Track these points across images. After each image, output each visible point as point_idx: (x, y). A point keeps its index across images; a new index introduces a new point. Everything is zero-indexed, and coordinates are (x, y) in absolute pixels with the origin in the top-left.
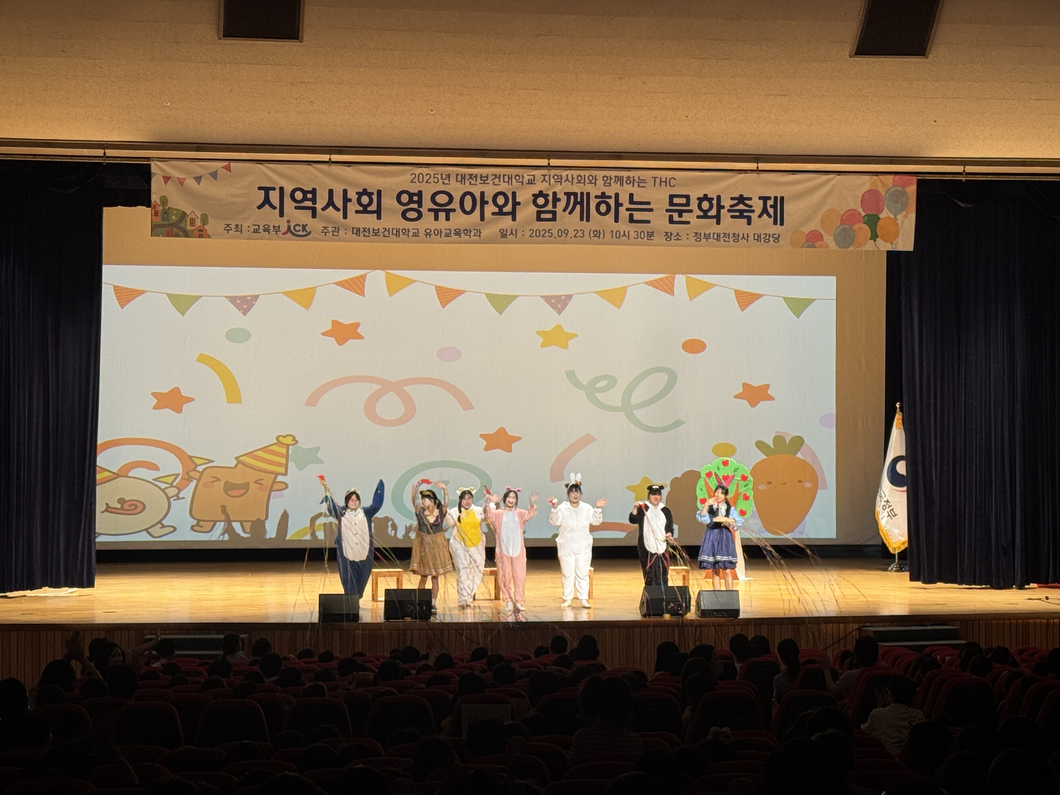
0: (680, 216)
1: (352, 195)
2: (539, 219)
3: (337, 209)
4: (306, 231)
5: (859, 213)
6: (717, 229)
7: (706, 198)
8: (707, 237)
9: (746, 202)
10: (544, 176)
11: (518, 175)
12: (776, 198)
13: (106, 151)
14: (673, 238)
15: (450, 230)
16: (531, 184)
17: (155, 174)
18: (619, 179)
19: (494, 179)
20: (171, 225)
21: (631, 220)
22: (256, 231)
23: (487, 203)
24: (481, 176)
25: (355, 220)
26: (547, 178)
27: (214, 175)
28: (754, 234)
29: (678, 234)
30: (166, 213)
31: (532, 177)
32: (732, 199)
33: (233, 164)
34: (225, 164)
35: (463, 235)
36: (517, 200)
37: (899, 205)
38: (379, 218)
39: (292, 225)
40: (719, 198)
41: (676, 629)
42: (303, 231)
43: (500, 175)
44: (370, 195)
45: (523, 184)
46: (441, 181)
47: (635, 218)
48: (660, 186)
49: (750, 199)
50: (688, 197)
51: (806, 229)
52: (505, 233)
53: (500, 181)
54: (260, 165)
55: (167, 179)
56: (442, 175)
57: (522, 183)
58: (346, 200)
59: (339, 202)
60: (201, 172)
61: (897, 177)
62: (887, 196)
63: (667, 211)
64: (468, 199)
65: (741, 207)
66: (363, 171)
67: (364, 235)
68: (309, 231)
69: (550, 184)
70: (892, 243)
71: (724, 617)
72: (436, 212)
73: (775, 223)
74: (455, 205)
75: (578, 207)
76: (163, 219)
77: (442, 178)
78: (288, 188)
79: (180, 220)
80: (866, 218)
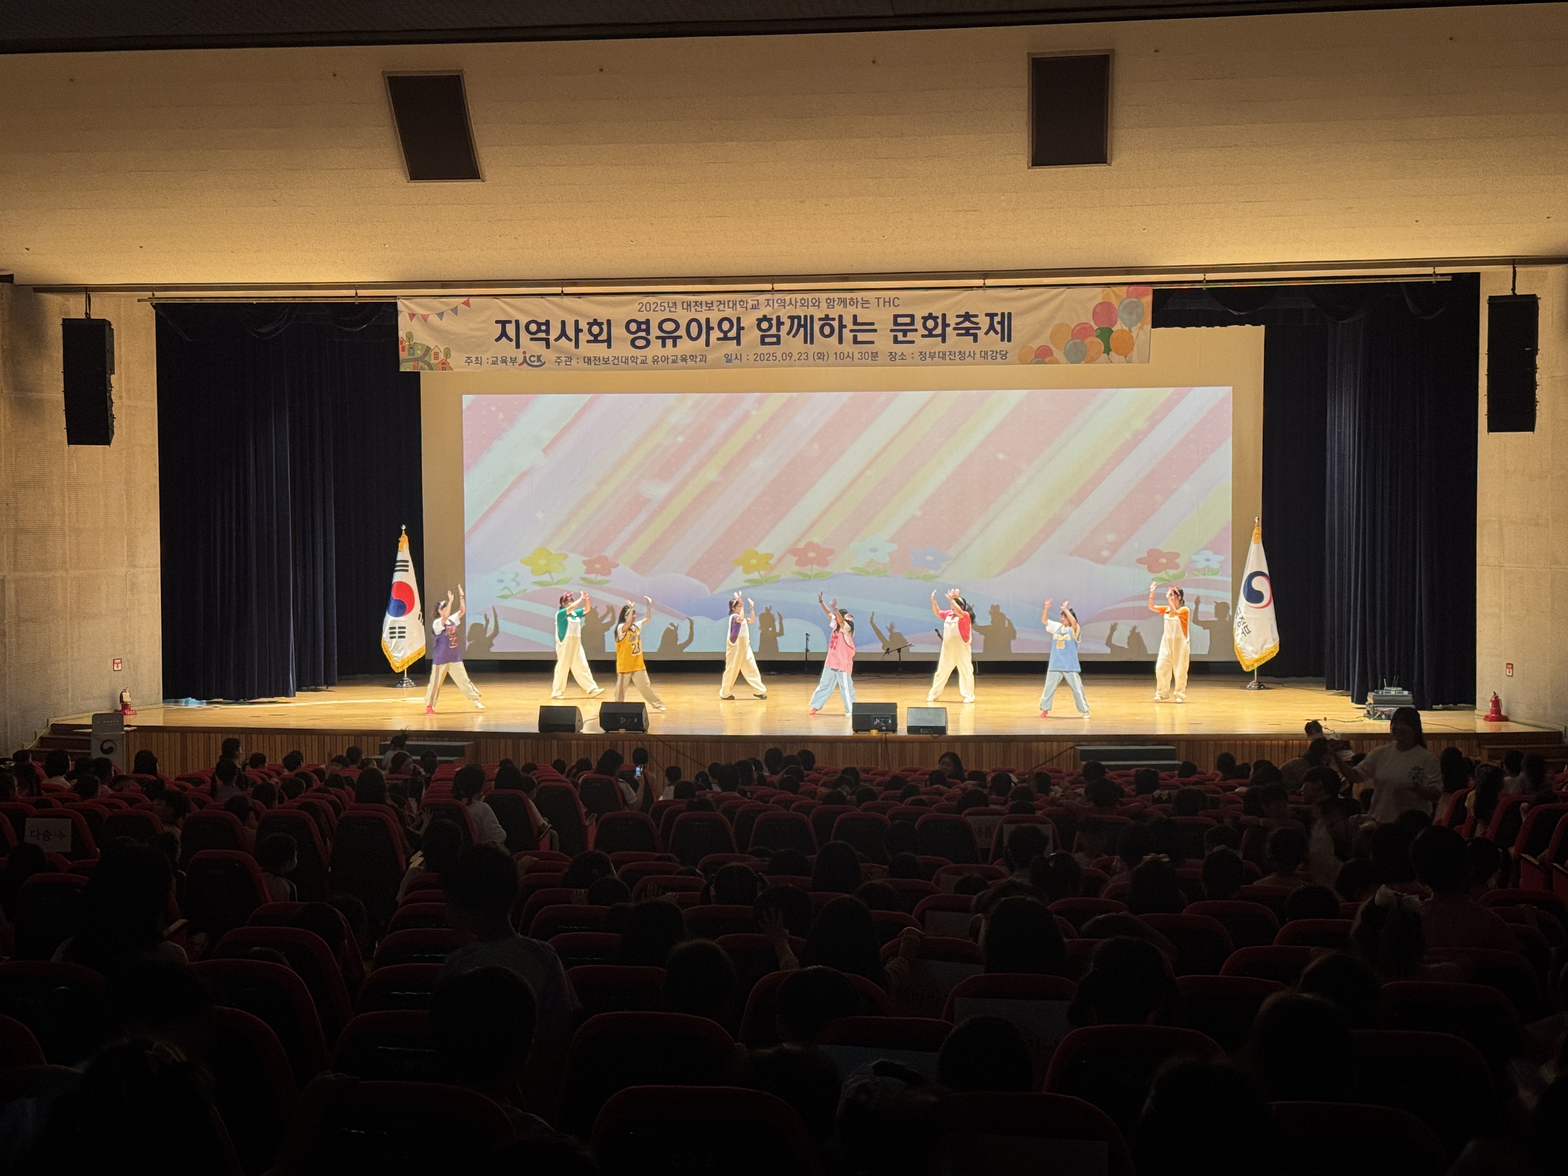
0: (905, 335)
1: (583, 325)
2: (763, 343)
3: (570, 340)
4: (541, 362)
5: (1091, 326)
6: (942, 347)
7: (930, 316)
8: (932, 356)
9: (972, 319)
10: (768, 300)
11: (742, 301)
12: (1003, 314)
13: (358, 291)
14: (897, 357)
15: (677, 356)
16: (755, 308)
17: (402, 312)
18: (843, 301)
19: (720, 304)
20: (416, 360)
21: (855, 341)
22: (494, 363)
23: (713, 328)
24: (706, 303)
25: (587, 349)
26: (771, 303)
27: (455, 310)
28: (981, 351)
29: (902, 354)
30: (411, 348)
31: (756, 302)
32: (958, 316)
33: (472, 300)
34: (464, 299)
35: (689, 361)
36: (742, 325)
37: (1134, 317)
38: (609, 346)
39: (528, 356)
40: (944, 316)
41: (880, 744)
42: (538, 362)
43: (724, 301)
44: (600, 325)
45: (747, 310)
46: (667, 309)
47: (859, 339)
48: (884, 306)
49: (976, 316)
50: (912, 317)
51: (1035, 345)
52: (730, 357)
53: (724, 307)
54: (496, 300)
55: (412, 316)
56: (668, 303)
57: (746, 308)
58: (578, 331)
59: (571, 333)
60: (443, 308)
61: (1132, 288)
62: (1121, 308)
63: (892, 331)
64: (694, 325)
65: (967, 324)
66: (593, 302)
67: (595, 364)
68: (543, 361)
69: (773, 309)
70: (1125, 357)
71: (931, 734)
72: (664, 339)
73: (1003, 339)
74: (682, 332)
75: (802, 330)
76: (409, 354)
77: (668, 307)
78: (523, 323)
79: (425, 355)
80: (1099, 331)
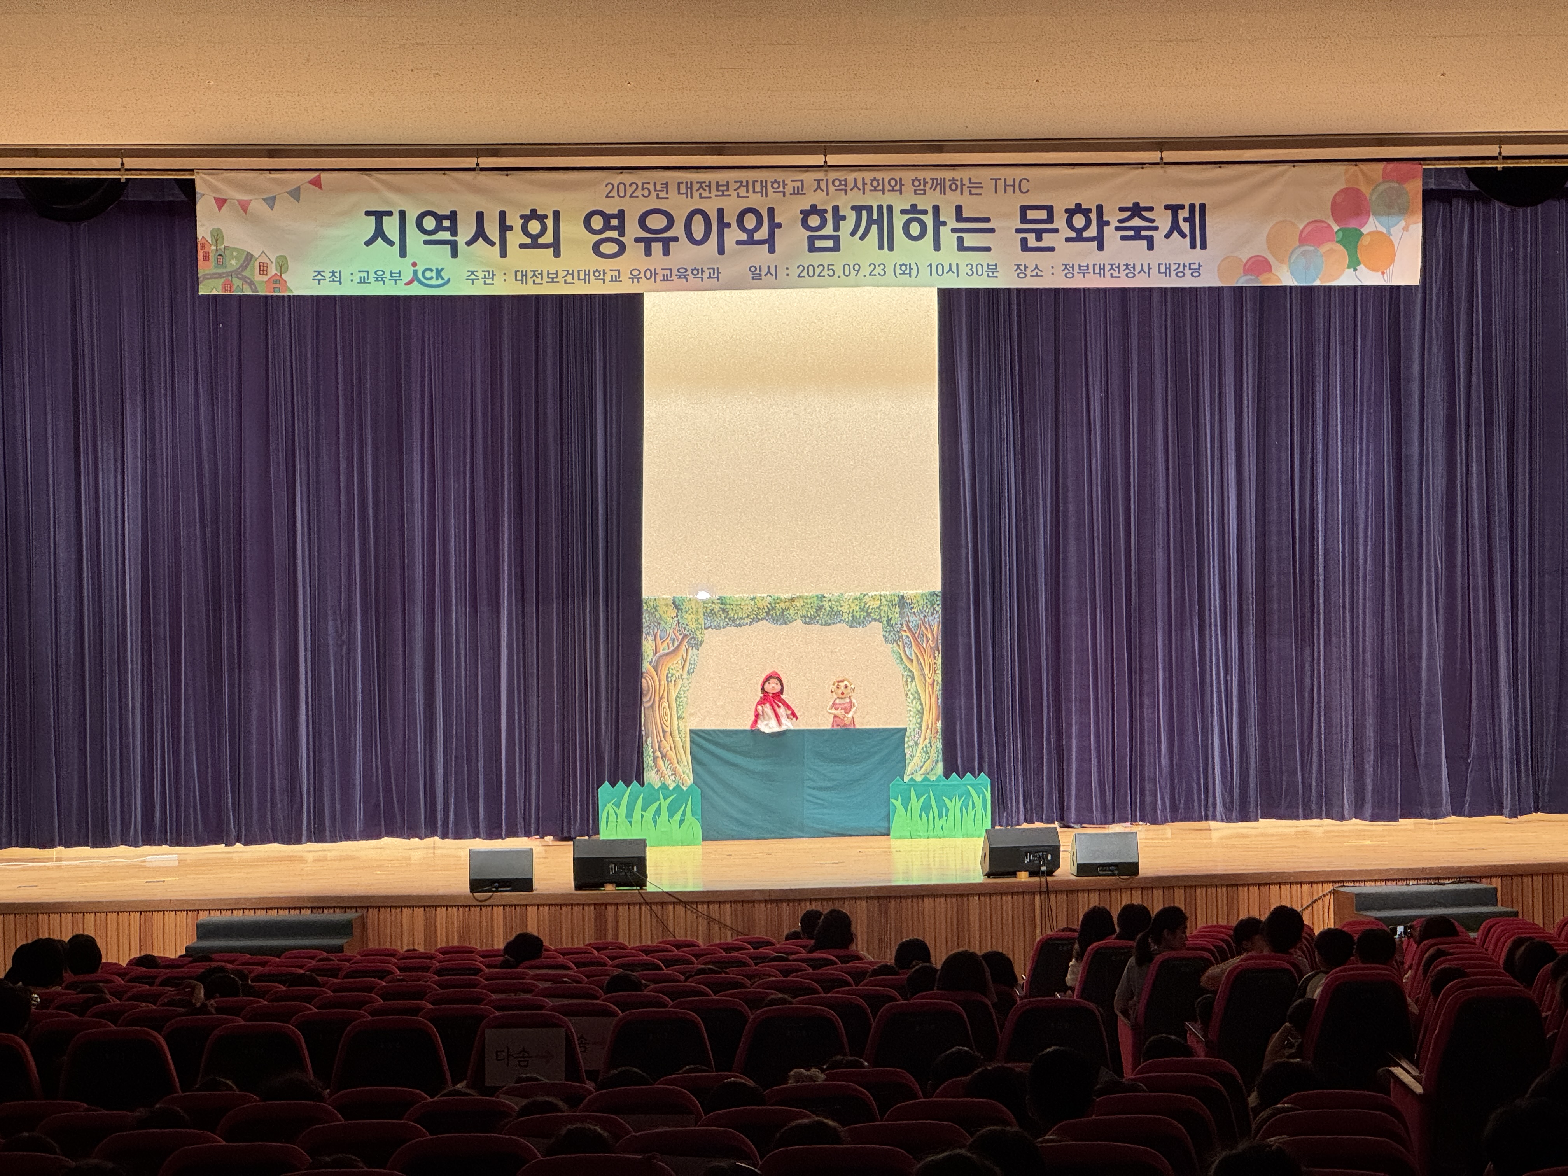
0: (1039, 238)
1: (514, 219)
2: (812, 249)
3: (491, 243)
4: (443, 279)
5: (1329, 226)
6: (1099, 256)
7: (1079, 209)
8: (1083, 271)
9: (1144, 213)
10: (819, 181)
11: (776, 181)
12: (1192, 207)
13: (125, 160)
14: (1028, 272)
15: (671, 270)
16: (798, 194)
17: (203, 195)
18: (940, 185)
19: (739, 188)
20: (230, 274)
21: (961, 246)
22: (362, 281)
23: (728, 225)
24: (718, 185)
25: (520, 258)
26: (823, 185)
27: (296, 194)
28: (1160, 265)
29: (1037, 267)
30: (220, 255)
31: (799, 184)
32: (1122, 209)
33: (324, 175)
34: (313, 175)
35: (690, 278)
36: (777, 221)
37: (1396, 210)
38: (557, 254)
39: (420, 269)
40: (1100, 208)
41: (1038, 895)
42: (437, 279)
43: (747, 182)
44: (542, 219)
45: (784, 196)
46: (654, 194)
47: (966, 244)
48: (1005, 192)
49: (1151, 209)
50: (1050, 209)
51: (1245, 255)
52: (758, 272)
53: (748, 192)
54: (366, 177)
55: (221, 202)
56: (655, 183)
57: (784, 193)
58: (505, 228)
59: (493, 231)
60: (275, 189)
61: (1391, 165)
62: (1374, 198)
63: (1018, 231)
64: (698, 221)
65: (1136, 222)
66: (530, 181)
67: (535, 283)
68: (446, 279)
69: (827, 194)
70: (1383, 273)
72: (648, 244)
73: (1193, 246)
74: (678, 230)
75: (875, 228)
76: (219, 265)
77: (655, 190)
78: (413, 212)
79: (244, 267)
80: (1340, 234)
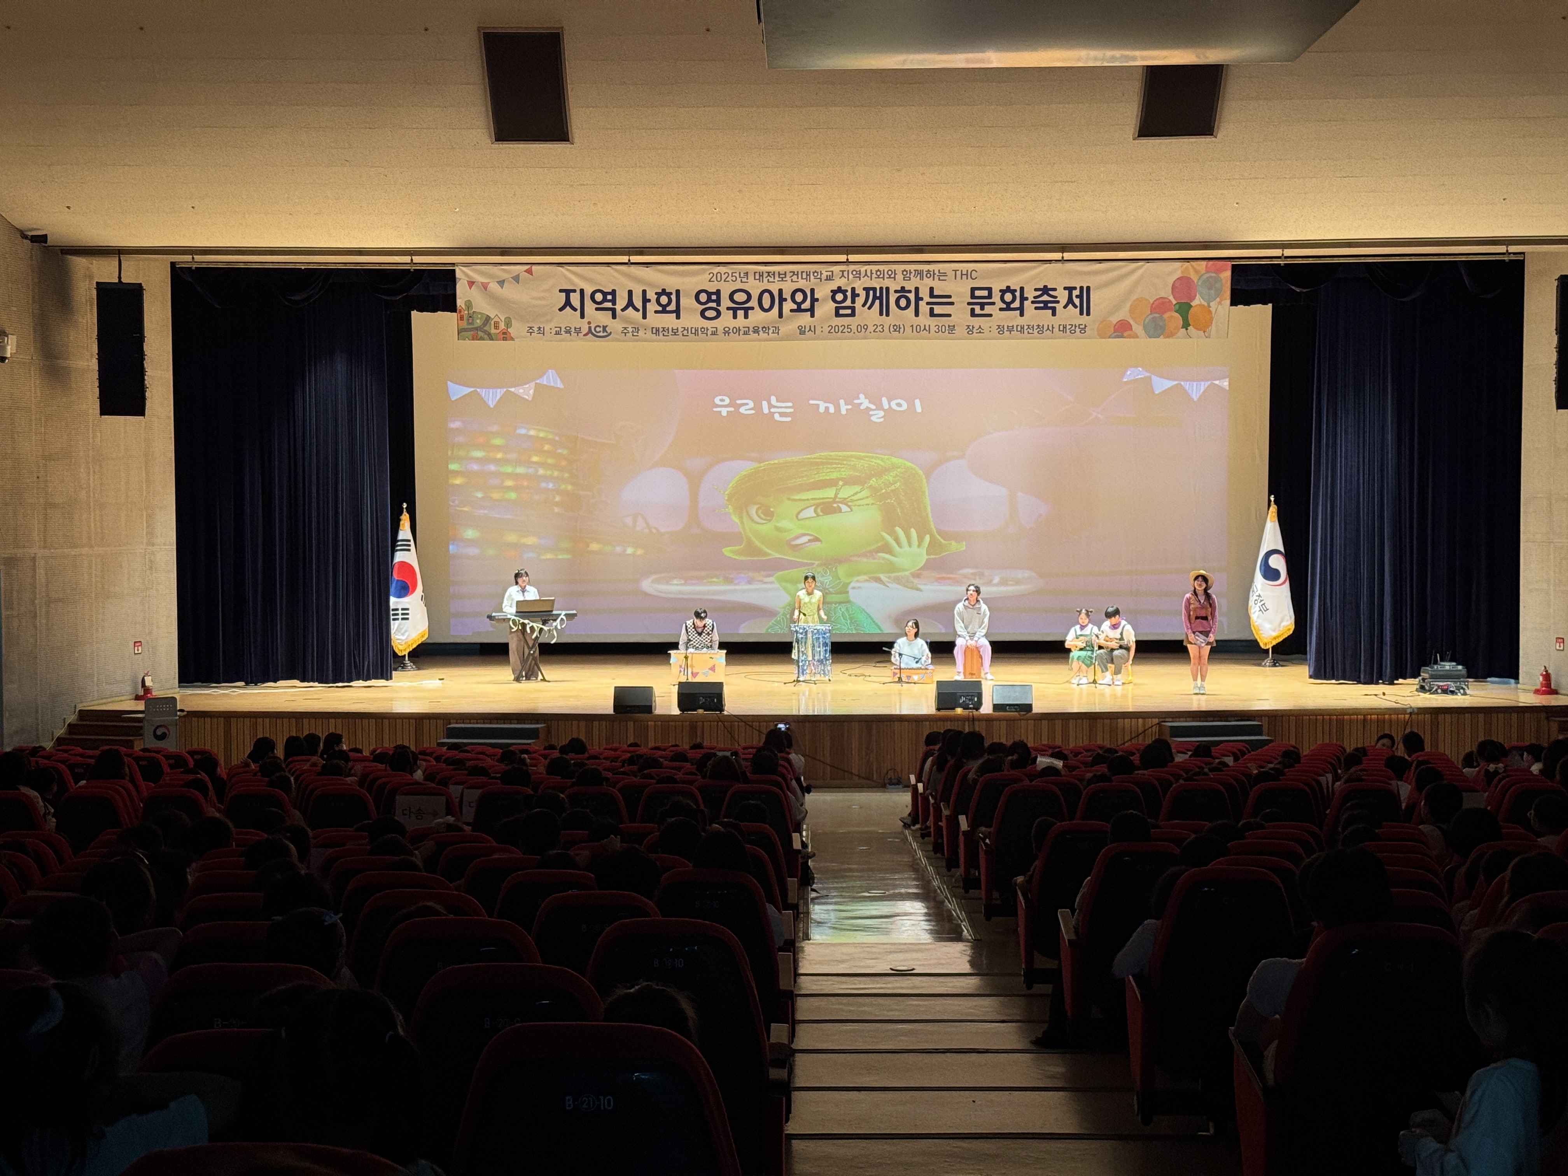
0: (982, 309)
1: (651, 295)
2: (837, 315)
3: (637, 310)
4: (607, 332)
5: (1170, 301)
6: (1020, 321)
7: (1008, 289)
8: (1010, 329)
9: (1050, 292)
10: (843, 271)
11: (816, 272)
12: (1082, 288)
13: (413, 257)
14: (975, 330)
15: (749, 328)
16: (830, 280)
17: (460, 279)
18: (920, 273)
19: (793, 275)
20: (476, 329)
21: (932, 314)
22: (557, 333)
23: (786, 300)
24: (779, 274)
25: (655, 320)
26: (845, 274)
27: (517, 279)
28: (1060, 325)
29: (980, 327)
30: (471, 317)
31: (831, 273)
32: (1036, 290)
33: (534, 268)
34: (527, 267)
35: (761, 333)
36: (816, 297)
37: (1212, 292)
38: (678, 317)
39: (593, 326)
40: (1022, 289)
41: (967, 723)
42: (603, 332)
43: (798, 272)
44: (669, 295)
45: (821, 281)
47: (935, 312)
48: (962, 278)
49: (1055, 290)
50: (990, 290)
51: (1115, 319)
52: (803, 329)
53: (798, 278)
54: (560, 268)
55: (471, 283)
56: (740, 273)
57: (821, 279)
58: (645, 301)
59: (638, 303)
60: (504, 276)
61: (1211, 263)
62: (1200, 284)
63: (969, 304)
64: (766, 296)
65: (1045, 298)
66: (661, 271)
67: (664, 335)
68: (609, 332)
69: (848, 280)
70: (1204, 332)
71: (1017, 711)
72: (735, 311)
73: (1081, 313)
74: (754, 303)
75: (877, 302)
76: (469, 324)
77: (740, 277)
78: (588, 291)
79: (485, 324)
80: (1177, 307)
